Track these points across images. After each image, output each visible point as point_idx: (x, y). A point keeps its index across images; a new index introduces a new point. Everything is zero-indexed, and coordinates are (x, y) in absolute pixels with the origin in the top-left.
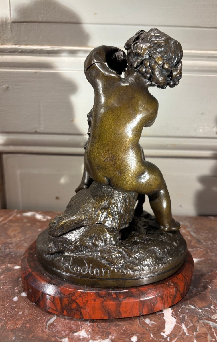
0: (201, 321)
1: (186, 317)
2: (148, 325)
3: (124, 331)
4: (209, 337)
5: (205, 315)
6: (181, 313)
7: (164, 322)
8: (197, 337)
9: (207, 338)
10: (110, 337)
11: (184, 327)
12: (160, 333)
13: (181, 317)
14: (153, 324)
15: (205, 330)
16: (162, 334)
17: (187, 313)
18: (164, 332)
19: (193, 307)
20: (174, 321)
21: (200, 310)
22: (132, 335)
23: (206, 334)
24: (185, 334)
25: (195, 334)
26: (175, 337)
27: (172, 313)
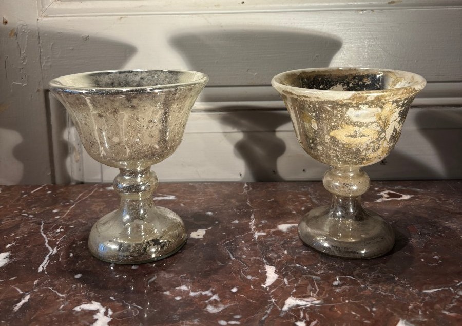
0: (304, 276)
1: (290, 273)
2: (249, 280)
3: (225, 285)
4: (309, 287)
5: (309, 271)
6: (284, 270)
7: (266, 277)
8: (296, 288)
9: (306, 288)
10: (211, 289)
11: (286, 280)
12: (260, 285)
13: (284, 273)
14: (254, 279)
15: (306, 282)
16: (263, 286)
17: (291, 270)
18: (264, 284)
19: (298, 265)
20: (276, 276)
21: (306, 268)
22: (233, 287)
23: (307, 285)
24: (286, 285)
25: (295, 285)
26: (275, 288)
27: (275, 271)
